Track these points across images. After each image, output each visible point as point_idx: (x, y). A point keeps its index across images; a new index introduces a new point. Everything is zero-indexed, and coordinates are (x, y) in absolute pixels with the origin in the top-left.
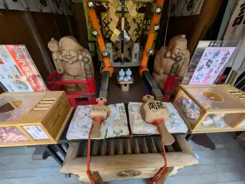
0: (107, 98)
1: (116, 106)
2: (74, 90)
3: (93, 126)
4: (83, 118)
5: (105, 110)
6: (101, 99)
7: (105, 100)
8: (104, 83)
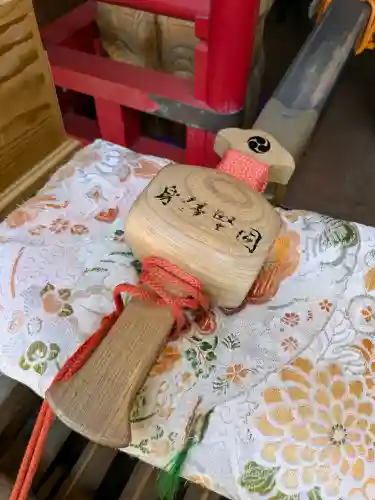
0: (303, 158)
1: (350, 237)
2: (134, 60)
3: (109, 321)
4: (79, 230)
5: (253, 241)
6: (259, 145)
7: (282, 160)
8: (312, 70)
